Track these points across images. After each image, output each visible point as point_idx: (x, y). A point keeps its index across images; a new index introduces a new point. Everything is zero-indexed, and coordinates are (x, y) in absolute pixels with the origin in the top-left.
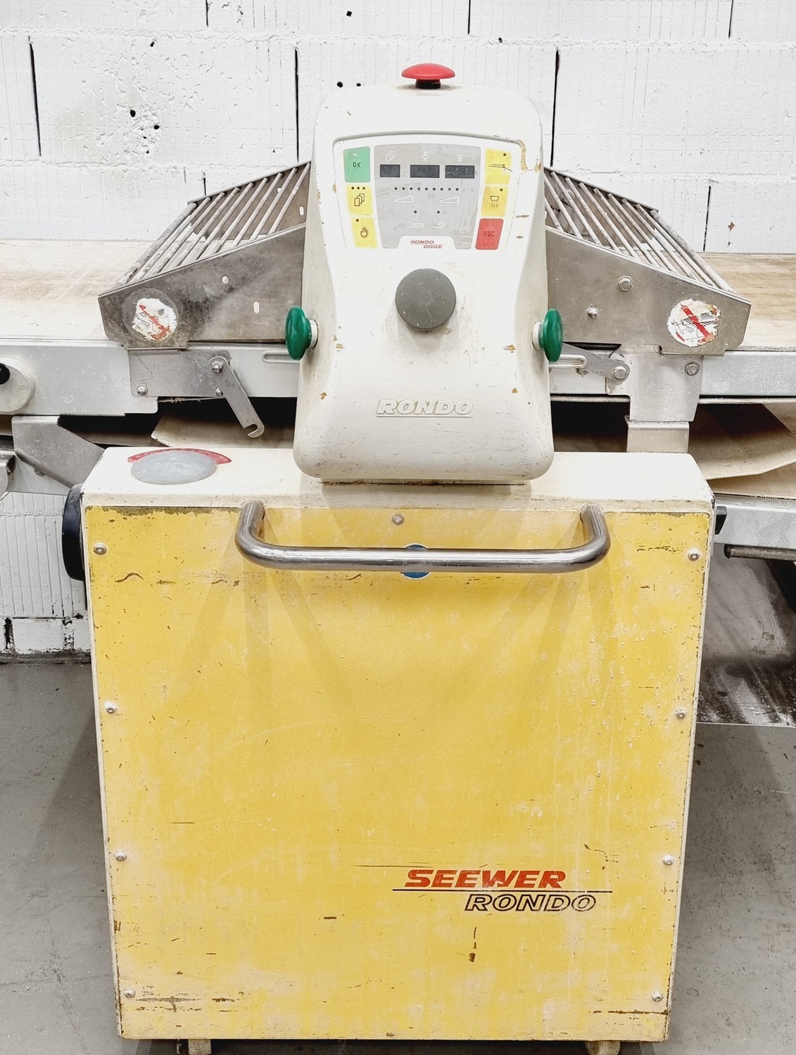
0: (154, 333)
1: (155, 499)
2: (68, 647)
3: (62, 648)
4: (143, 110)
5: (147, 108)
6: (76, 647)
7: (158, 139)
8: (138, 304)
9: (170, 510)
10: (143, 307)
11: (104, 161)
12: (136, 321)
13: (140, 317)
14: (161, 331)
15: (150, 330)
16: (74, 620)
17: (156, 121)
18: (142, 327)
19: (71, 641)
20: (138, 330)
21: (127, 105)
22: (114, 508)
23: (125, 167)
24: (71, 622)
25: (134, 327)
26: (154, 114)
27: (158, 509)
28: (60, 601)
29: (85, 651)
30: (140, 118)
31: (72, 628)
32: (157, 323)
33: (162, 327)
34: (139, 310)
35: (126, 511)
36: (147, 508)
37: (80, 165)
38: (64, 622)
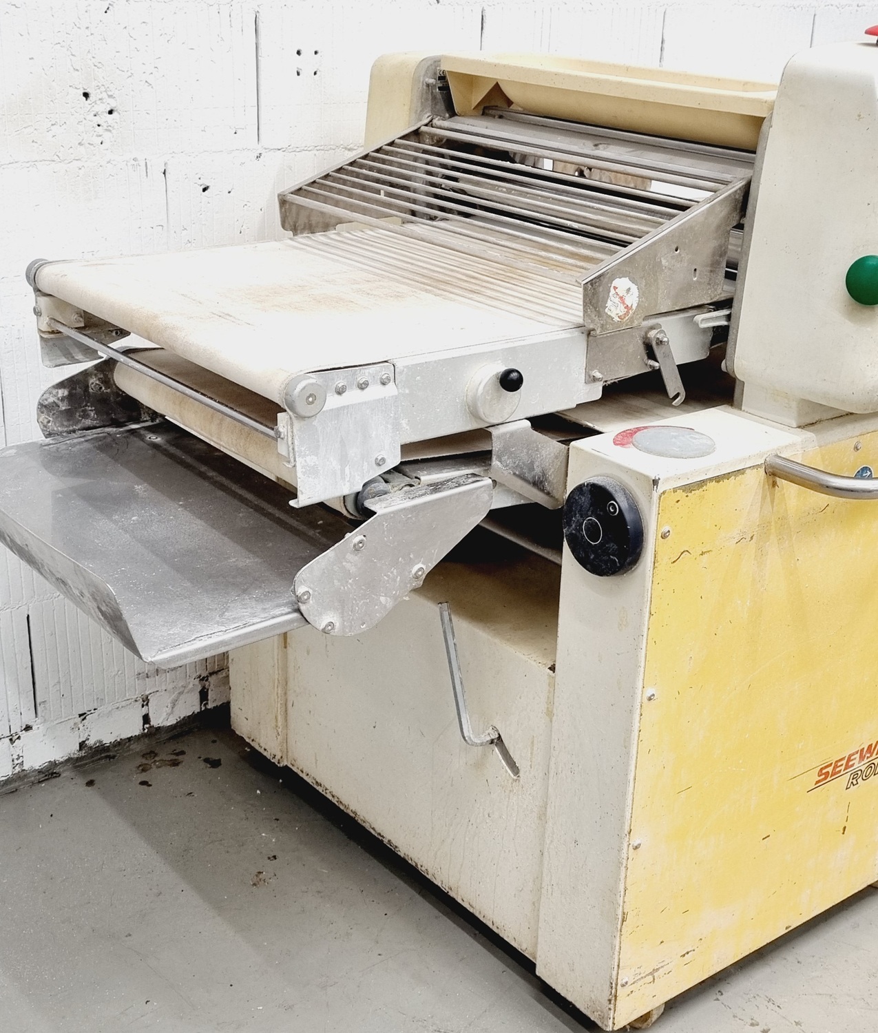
0: (621, 314)
1: (708, 470)
2: (18, 769)
3: (11, 774)
4: (98, 91)
5: (103, 89)
6: (26, 767)
7: (116, 127)
8: (613, 285)
9: (718, 479)
10: (615, 288)
11: (56, 158)
12: (609, 304)
13: (612, 298)
14: (626, 310)
15: (618, 312)
16: (24, 734)
17: (112, 104)
18: (613, 308)
19: (20, 761)
20: (609, 313)
21: (81, 86)
22: (680, 488)
23: (79, 164)
24: (19, 738)
25: (606, 310)
26: (110, 96)
27: (711, 480)
28: (6, 715)
29: (37, 768)
30: (95, 101)
31: (22, 745)
32: (624, 303)
33: (627, 307)
34: (612, 291)
35: (689, 488)
36: (703, 481)
37: (28, 165)
38: (11, 740)
